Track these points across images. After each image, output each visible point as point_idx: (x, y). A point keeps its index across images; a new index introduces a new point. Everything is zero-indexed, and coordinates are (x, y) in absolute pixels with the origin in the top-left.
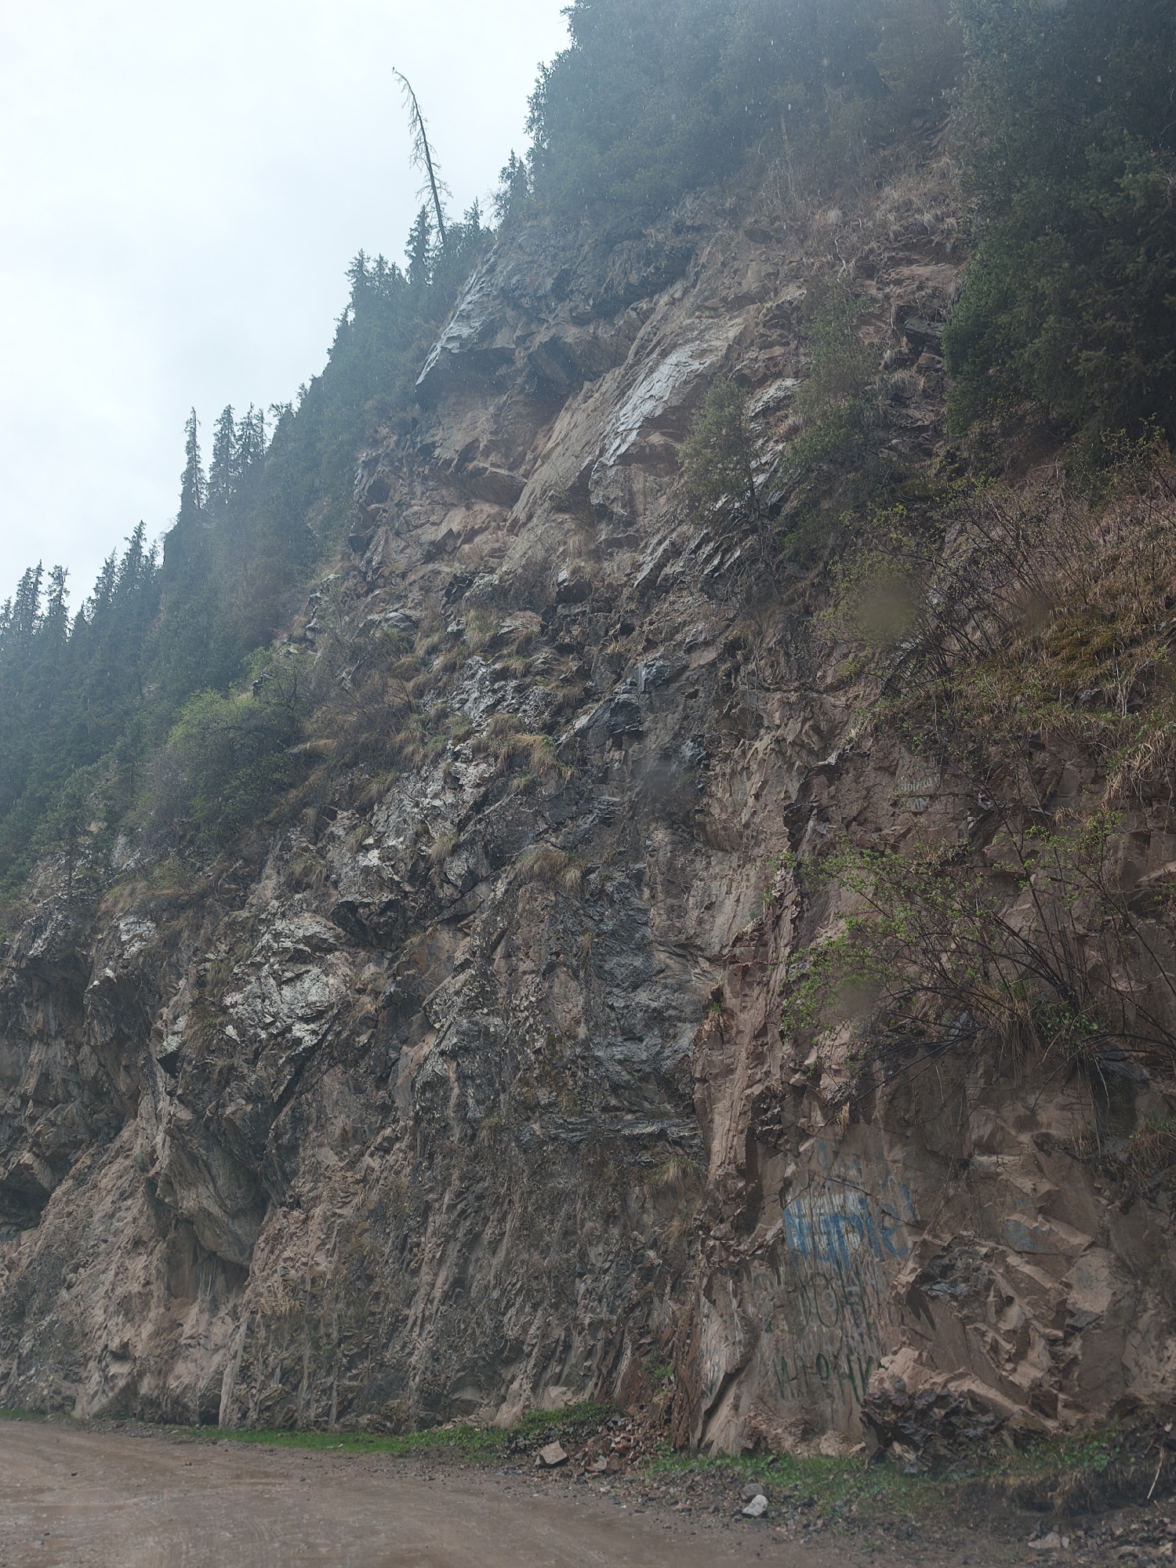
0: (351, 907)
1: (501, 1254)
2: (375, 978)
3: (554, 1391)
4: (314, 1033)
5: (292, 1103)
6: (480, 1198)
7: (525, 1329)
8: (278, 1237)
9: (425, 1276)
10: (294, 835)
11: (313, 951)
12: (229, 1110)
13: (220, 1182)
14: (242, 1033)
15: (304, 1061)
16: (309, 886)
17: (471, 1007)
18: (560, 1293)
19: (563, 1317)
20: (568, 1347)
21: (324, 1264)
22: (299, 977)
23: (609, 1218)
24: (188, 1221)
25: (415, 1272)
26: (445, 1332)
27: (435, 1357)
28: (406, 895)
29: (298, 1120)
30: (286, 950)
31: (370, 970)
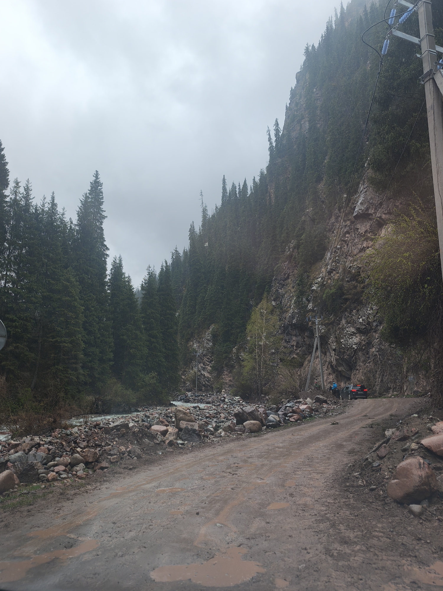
0: (359, 328)
1: (387, 377)
2: (364, 338)
3: (395, 392)
4: (356, 347)
5: (355, 356)
6: (383, 370)
7: (391, 386)
8: (355, 374)
9: (377, 380)
10: (346, 313)
11: (354, 334)
12: (345, 357)
13: (345, 367)
14: (345, 346)
15: (355, 351)
16: (351, 323)
17: (379, 345)
18: (395, 382)
19: (395, 384)
20: (396, 388)
21: (363, 378)
22: (352, 338)
23: (400, 373)
24: (340, 372)
25: (376, 379)
26: (381, 386)
27: (380, 389)
28: (367, 327)
29: (356, 359)
30: (349, 334)
31: (363, 337)
